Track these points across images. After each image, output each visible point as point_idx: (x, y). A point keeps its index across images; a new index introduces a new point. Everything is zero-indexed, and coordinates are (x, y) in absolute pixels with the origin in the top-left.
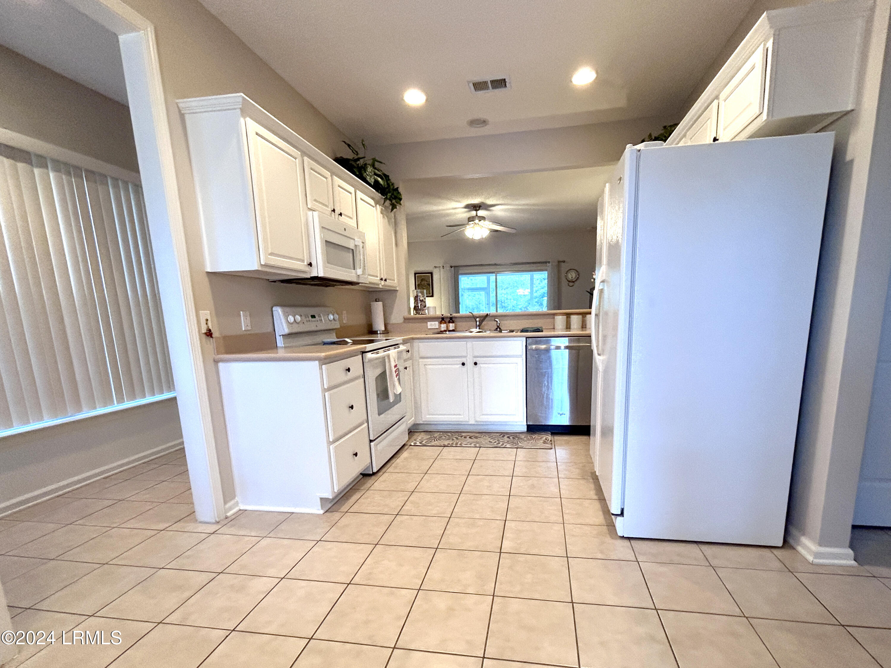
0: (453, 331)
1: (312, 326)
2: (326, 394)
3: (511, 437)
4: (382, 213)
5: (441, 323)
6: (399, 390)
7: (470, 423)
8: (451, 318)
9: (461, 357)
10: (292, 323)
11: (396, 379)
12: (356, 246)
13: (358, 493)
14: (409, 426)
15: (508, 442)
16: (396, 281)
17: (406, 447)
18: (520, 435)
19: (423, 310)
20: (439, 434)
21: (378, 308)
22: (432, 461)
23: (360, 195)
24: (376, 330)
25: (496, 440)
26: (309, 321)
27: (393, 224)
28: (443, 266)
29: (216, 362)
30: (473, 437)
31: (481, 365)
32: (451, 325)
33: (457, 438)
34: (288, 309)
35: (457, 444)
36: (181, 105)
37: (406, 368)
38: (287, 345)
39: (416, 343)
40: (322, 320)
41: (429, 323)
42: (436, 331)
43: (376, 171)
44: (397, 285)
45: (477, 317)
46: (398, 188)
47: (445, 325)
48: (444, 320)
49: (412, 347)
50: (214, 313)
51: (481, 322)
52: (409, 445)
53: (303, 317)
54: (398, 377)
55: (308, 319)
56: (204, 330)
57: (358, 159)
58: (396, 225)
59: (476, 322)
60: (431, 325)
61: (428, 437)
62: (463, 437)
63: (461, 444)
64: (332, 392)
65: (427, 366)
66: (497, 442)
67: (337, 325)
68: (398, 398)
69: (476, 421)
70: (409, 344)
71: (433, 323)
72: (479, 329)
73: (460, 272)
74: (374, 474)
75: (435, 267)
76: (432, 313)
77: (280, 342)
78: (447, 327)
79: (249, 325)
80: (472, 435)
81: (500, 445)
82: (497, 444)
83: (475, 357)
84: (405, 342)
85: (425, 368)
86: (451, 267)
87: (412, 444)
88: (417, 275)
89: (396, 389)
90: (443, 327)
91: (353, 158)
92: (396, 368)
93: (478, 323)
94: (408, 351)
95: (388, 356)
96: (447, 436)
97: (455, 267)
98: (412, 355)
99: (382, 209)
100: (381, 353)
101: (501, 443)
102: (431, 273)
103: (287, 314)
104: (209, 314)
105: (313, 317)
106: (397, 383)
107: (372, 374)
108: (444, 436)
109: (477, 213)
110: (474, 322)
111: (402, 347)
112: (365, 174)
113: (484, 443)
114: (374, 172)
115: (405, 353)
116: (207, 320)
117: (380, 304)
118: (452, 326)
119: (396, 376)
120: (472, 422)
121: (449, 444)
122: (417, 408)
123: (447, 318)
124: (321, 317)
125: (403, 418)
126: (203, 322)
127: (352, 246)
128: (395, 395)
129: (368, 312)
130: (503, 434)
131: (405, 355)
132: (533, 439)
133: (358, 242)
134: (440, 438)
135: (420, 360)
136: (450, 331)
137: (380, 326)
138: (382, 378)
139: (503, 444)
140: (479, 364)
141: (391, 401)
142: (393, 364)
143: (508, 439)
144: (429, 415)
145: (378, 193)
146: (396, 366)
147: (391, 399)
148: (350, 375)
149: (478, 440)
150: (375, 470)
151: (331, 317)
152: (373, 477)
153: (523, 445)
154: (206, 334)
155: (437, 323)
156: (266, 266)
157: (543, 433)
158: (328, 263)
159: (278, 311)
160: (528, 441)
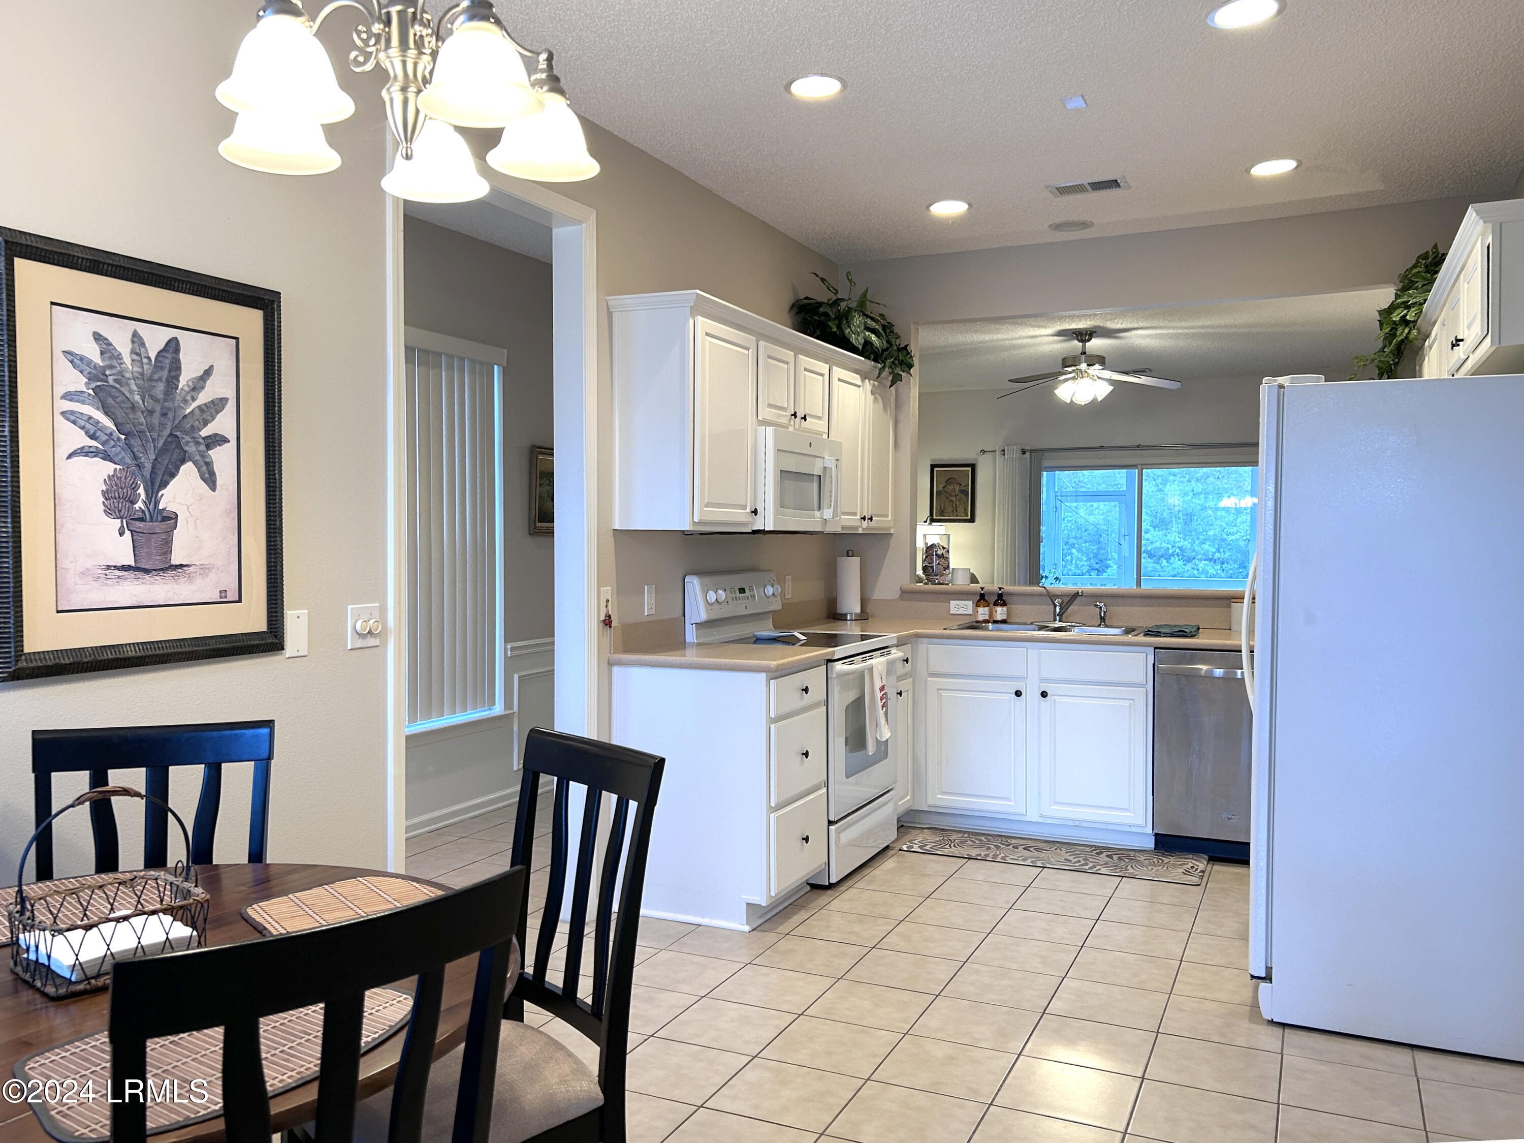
0: (1004, 622)
1: (741, 608)
2: (772, 726)
3: (1115, 857)
4: (872, 393)
5: (978, 605)
6: (886, 734)
7: (1027, 819)
8: (1000, 596)
9: (1018, 678)
10: (712, 604)
11: (881, 713)
12: (825, 468)
13: (803, 911)
14: (901, 810)
15: (1106, 864)
16: (890, 518)
17: (892, 852)
18: (1137, 854)
19: (942, 576)
20: (960, 835)
21: (851, 569)
22: (943, 879)
23: (838, 372)
24: (844, 612)
25: (1081, 859)
26: (736, 598)
27: (893, 406)
28: (1004, 450)
29: (611, 664)
30: (1031, 849)
31: (1055, 697)
32: (999, 609)
33: (998, 847)
34: (707, 580)
35: (995, 856)
36: (610, 303)
37: (900, 694)
38: (701, 641)
39: (924, 646)
40: (754, 597)
41: (953, 603)
42: (968, 620)
43: (869, 321)
44: (892, 525)
45: (1058, 596)
46: (906, 346)
47: (987, 609)
48: (984, 600)
49: (914, 651)
50: (615, 591)
51: (1065, 607)
52: (898, 849)
53: (728, 592)
54: (885, 709)
55: (734, 595)
56: (603, 618)
57: (837, 301)
58: (897, 408)
59: (1055, 606)
60: (958, 606)
61: (938, 839)
62: (1011, 847)
63: (1003, 858)
64: (780, 724)
65: (944, 693)
66: (1083, 862)
67: (776, 606)
68: (883, 749)
69: (1041, 816)
70: (908, 647)
71: (961, 603)
72: (1060, 621)
73: (1046, 463)
74: (831, 886)
75: (983, 452)
76: (961, 582)
77: (691, 635)
78: (991, 615)
79: (654, 607)
80: (1030, 843)
81: (1087, 867)
82: (1083, 865)
83: (1043, 680)
84: (901, 643)
85: (940, 696)
86: (1024, 452)
87: (905, 848)
88: (936, 469)
89: (881, 732)
90: (983, 613)
91: (829, 300)
92: (882, 693)
93: (1058, 610)
94: (907, 661)
95: (871, 669)
96: (977, 842)
97: (1031, 451)
98: (914, 668)
99: (874, 385)
100: (858, 665)
101: (1091, 865)
102: (973, 467)
103: (706, 588)
104: (610, 592)
105: (742, 590)
106: (882, 721)
107: (841, 700)
108: (972, 841)
109: (1084, 346)
110: (1048, 604)
111: (896, 653)
112: (849, 330)
113: (1053, 860)
114: (865, 323)
115: (899, 664)
116: (608, 601)
117: (856, 561)
118: (1000, 612)
119: (883, 707)
120: (1033, 816)
121: (980, 855)
122: (918, 778)
123: (991, 593)
124: (753, 590)
125: (888, 791)
126: (603, 604)
127: (817, 472)
128: (878, 742)
129: (831, 576)
130: (1099, 850)
131: (901, 669)
132: (1163, 864)
133: (830, 461)
134: (962, 843)
135: (929, 679)
136: (996, 622)
137: (851, 604)
138: (857, 709)
139: (1094, 867)
140: (1051, 695)
141: (870, 754)
142: (878, 684)
143: (1108, 859)
144: (943, 793)
145: (868, 362)
146: (882, 689)
147: (871, 749)
148: (808, 699)
149: (1041, 855)
150: (833, 880)
151: (770, 590)
152: (829, 892)
153: (1136, 873)
154: (604, 621)
155: (970, 604)
156: (700, 523)
157: (1190, 856)
158: (781, 507)
159: (694, 584)
160: (1150, 868)
